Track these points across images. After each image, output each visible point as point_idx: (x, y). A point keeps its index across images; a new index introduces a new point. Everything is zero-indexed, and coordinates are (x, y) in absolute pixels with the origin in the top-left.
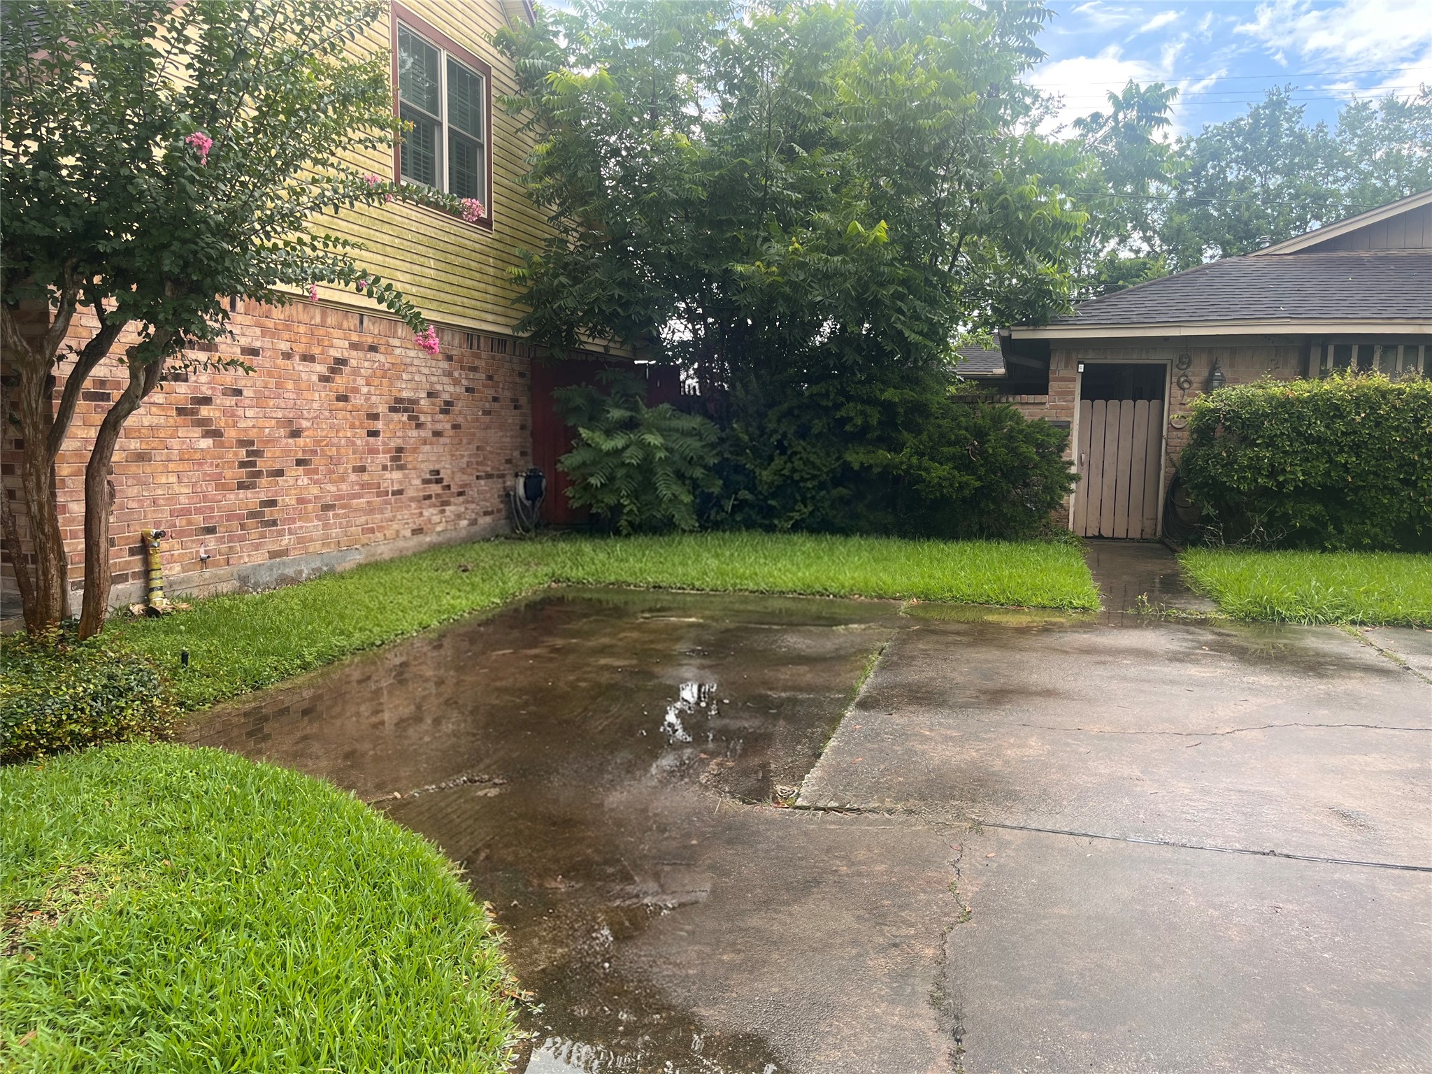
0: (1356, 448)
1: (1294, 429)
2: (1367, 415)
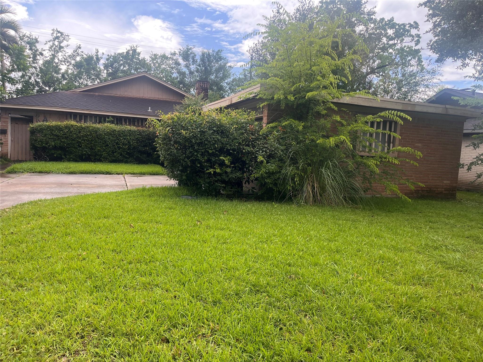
0: (66, 138)
1: (51, 133)
2: (68, 131)
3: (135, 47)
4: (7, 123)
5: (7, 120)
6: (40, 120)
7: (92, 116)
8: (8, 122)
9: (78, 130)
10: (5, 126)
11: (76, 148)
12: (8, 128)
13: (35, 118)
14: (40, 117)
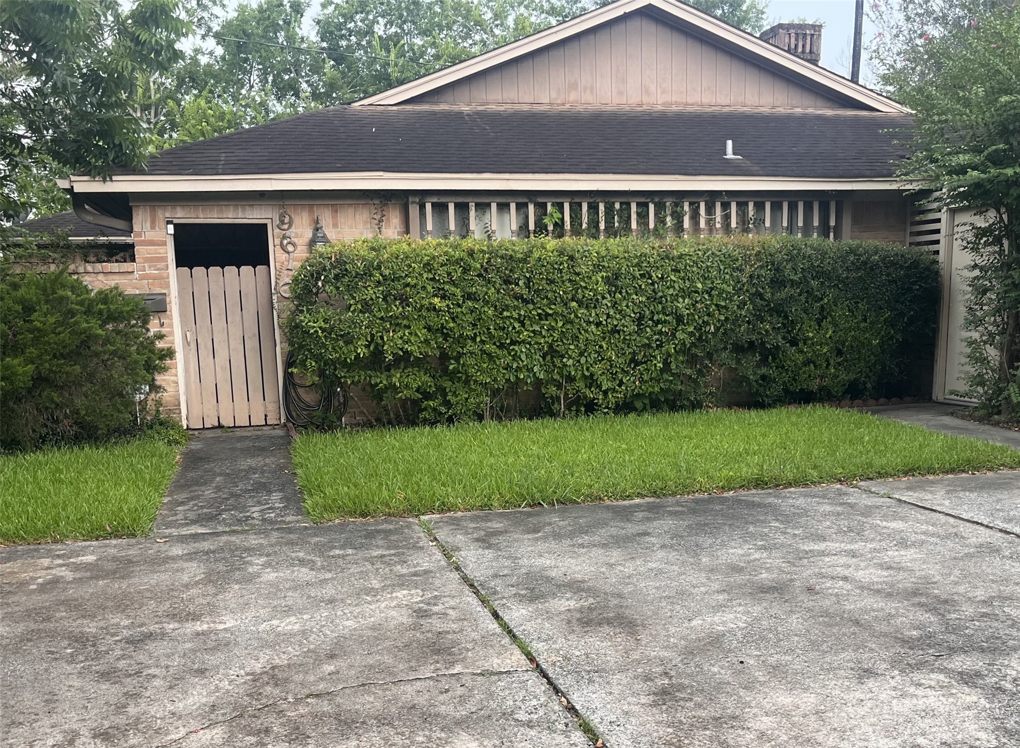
4: (161, 265)
5: (161, 249)
6: (295, 240)
8: (164, 259)
10: (155, 278)
12: (168, 286)
13: (277, 231)
14: (293, 229)
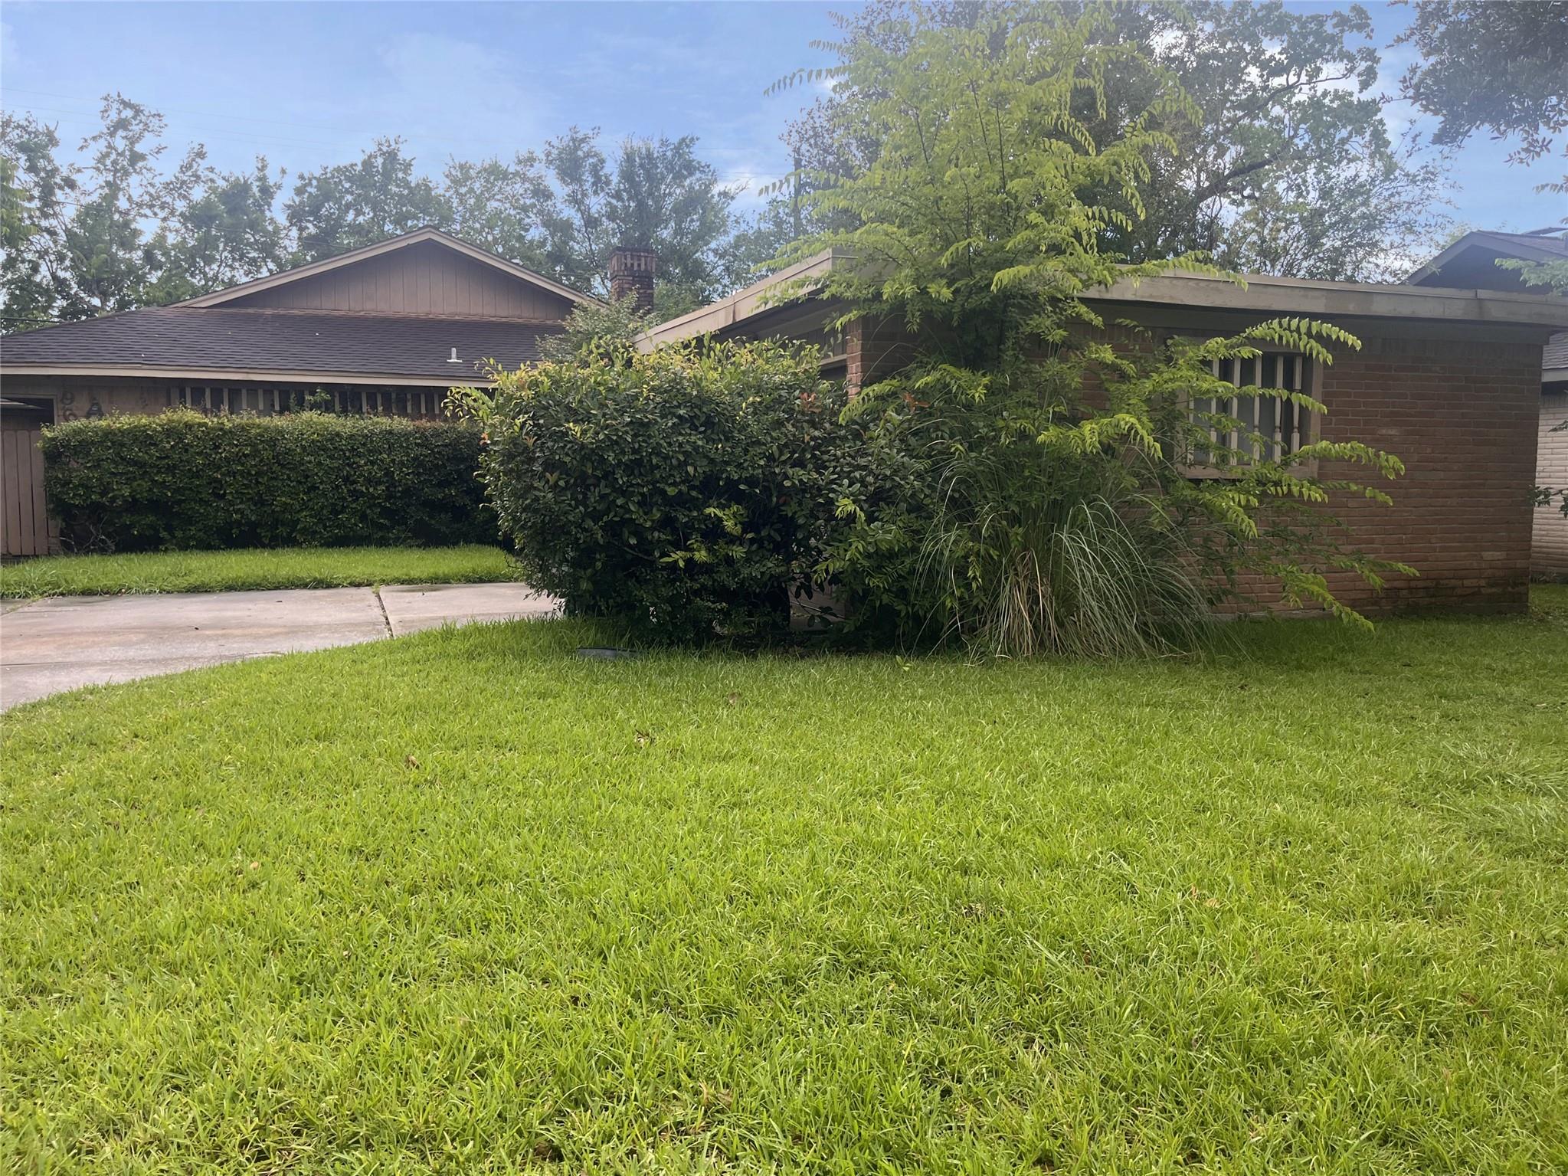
0: (171, 469)
1: (118, 454)
2: (177, 443)
3: (392, 143)
6: (76, 412)
7: (256, 391)
9: (211, 439)
11: (207, 503)
13: (61, 405)
14: (75, 403)
